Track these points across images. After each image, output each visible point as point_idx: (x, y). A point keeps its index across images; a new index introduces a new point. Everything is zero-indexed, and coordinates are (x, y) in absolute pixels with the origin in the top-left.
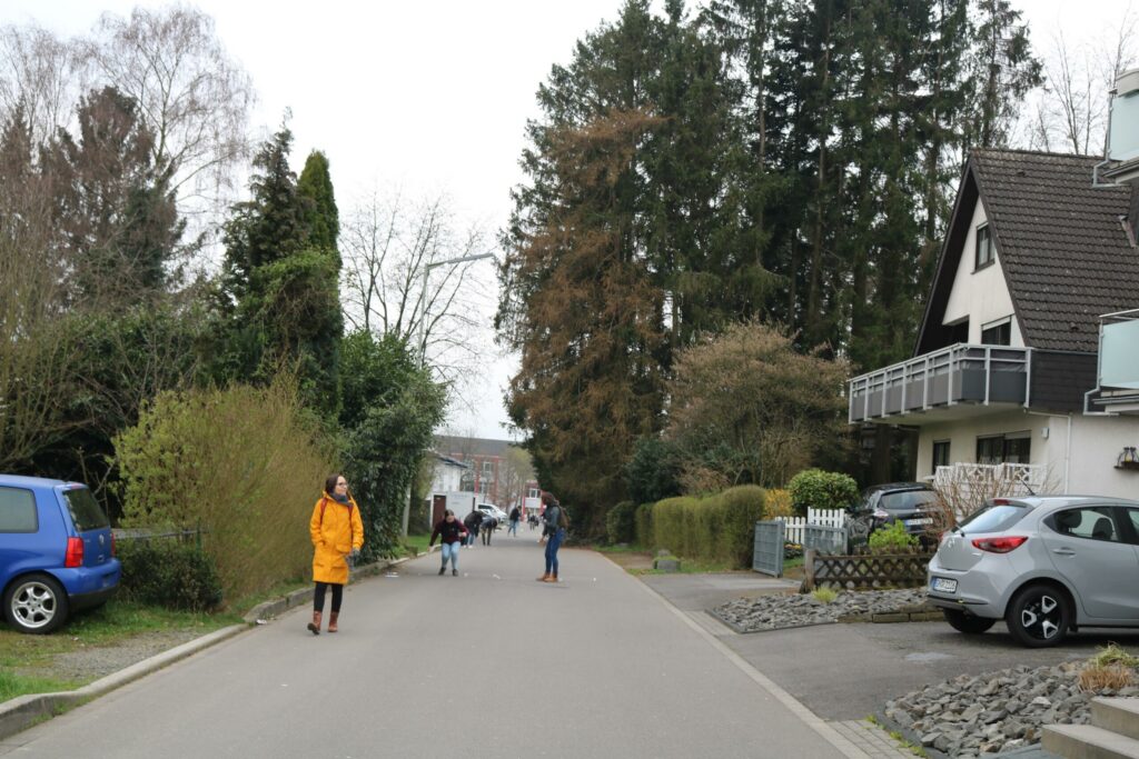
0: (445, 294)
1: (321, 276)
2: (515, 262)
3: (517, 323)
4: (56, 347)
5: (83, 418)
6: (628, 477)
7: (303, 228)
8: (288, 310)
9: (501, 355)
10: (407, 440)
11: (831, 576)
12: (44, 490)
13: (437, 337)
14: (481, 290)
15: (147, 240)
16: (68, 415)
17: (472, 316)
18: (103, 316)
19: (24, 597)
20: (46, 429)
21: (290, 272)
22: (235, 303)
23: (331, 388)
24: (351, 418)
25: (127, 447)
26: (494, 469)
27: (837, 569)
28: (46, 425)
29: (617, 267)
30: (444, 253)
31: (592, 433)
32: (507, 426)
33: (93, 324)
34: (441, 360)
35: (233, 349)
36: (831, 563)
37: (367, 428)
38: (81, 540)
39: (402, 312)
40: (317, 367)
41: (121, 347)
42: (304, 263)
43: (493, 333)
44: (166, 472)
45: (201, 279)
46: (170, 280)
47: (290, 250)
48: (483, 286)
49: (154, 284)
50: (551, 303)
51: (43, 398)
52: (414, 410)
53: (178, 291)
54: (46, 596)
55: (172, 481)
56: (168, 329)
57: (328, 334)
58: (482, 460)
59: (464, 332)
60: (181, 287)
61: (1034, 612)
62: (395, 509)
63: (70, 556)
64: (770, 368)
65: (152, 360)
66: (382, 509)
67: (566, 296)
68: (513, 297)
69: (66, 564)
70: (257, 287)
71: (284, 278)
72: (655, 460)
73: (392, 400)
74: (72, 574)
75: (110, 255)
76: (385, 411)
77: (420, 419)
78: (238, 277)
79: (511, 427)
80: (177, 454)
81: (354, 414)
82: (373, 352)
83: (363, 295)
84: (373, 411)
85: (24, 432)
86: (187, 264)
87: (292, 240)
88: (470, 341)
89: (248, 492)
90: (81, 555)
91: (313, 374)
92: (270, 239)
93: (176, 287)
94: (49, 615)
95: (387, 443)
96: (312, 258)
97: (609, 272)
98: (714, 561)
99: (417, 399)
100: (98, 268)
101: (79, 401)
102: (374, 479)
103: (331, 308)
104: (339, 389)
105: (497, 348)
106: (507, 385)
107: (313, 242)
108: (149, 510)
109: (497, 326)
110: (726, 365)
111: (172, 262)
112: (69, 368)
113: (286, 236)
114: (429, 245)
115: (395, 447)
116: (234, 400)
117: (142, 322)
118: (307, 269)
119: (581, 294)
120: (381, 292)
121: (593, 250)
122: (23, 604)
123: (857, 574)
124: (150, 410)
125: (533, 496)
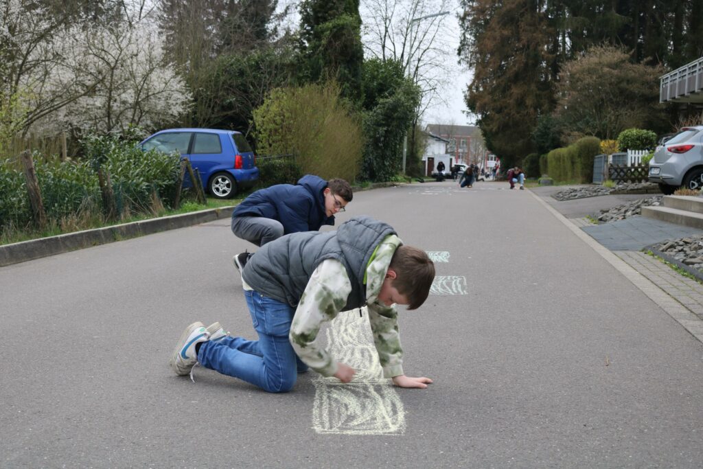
0: (429, 36)
1: (350, 29)
2: (469, 15)
3: (471, 52)
4: (215, 74)
5: (231, 110)
6: (534, 139)
7: (341, 4)
8: (334, 47)
9: (462, 71)
10: (399, 115)
11: (619, 177)
12: (224, 135)
13: (425, 62)
14: (450, 32)
15: (257, 12)
16: (224, 108)
17: (446, 49)
18: (238, 56)
19: (217, 182)
20: (213, 116)
21: (334, 27)
22: (307, 45)
23: (357, 88)
24: (369, 104)
25: (258, 116)
26: (468, 144)
27: (622, 174)
28: (213, 113)
29: (528, 16)
30: (428, 12)
31: (514, 115)
32: (465, 113)
33: (233, 60)
34: (427, 76)
35: (307, 69)
36: (619, 170)
37: (378, 109)
38: (241, 156)
39: (404, 48)
40: (350, 76)
41: (249, 71)
42: (341, 22)
43: (458, 58)
44: (277, 127)
45: (288, 33)
46: (270, 35)
47: (334, 16)
48: (451, 30)
49: (262, 37)
50: (488, 39)
51: (210, 100)
52: (403, 99)
53: (275, 41)
54: (227, 182)
55: (280, 130)
56: (273, 61)
57: (355, 59)
58: (460, 138)
59: (441, 58)
60: (277, 39)
61: (697, 182)
62: (396, 154)
63: (237, 164)
64: (615, 72)
65: (265, 78)
66: (388, 153)
67: (497, 34)
68: (468, 36)
69: (235, 167)
70: (318, 36)
71: (331, 31)
72: (549, 129)
73: (391, 94)
74: (238, 172)
75: (238, 22)
76: (387, 100)
77: (406, 104)
78: (308, 31)
79: (468, 113)
80: (282, 117)
81: (372, 103)
82: (381, 69)
83: (381, 39)
84: (381, 101)
85: (202, 118)
86: (279, 25)
87: (335, 11)
88: (445, 63)
89: (316, 135)
90: (242, 164)
91: (348, 80)
92: (323, 10)
93: (274, 39)
94: (229, 191)
95: (389, 117)
96: (345, 20)
97: (523, 19)
98: (573, 181)
99: (404, 93)
100: (232, 30)
101: (228, 101)
102: (382, 136)
103: (356, 45)
104: (362, 88)
105: (460, 67)
106: (466, 89)
107: (346, 11)
108: (270, 145)
109: (459, 54)
110: (590, 71)
111: (271, 24)
112: (223, 83)
113: (331, 8)
114: (418, 7)
115: (393, 119)
116: (307, 92)
117: (259, 57)
118: (343, 25)
119: (506, 33)
120: (391, 36)
121: (513, 6)
122: (217, 186)
123: (633, 177)
124: (268, 97)
125: (492, 160)
